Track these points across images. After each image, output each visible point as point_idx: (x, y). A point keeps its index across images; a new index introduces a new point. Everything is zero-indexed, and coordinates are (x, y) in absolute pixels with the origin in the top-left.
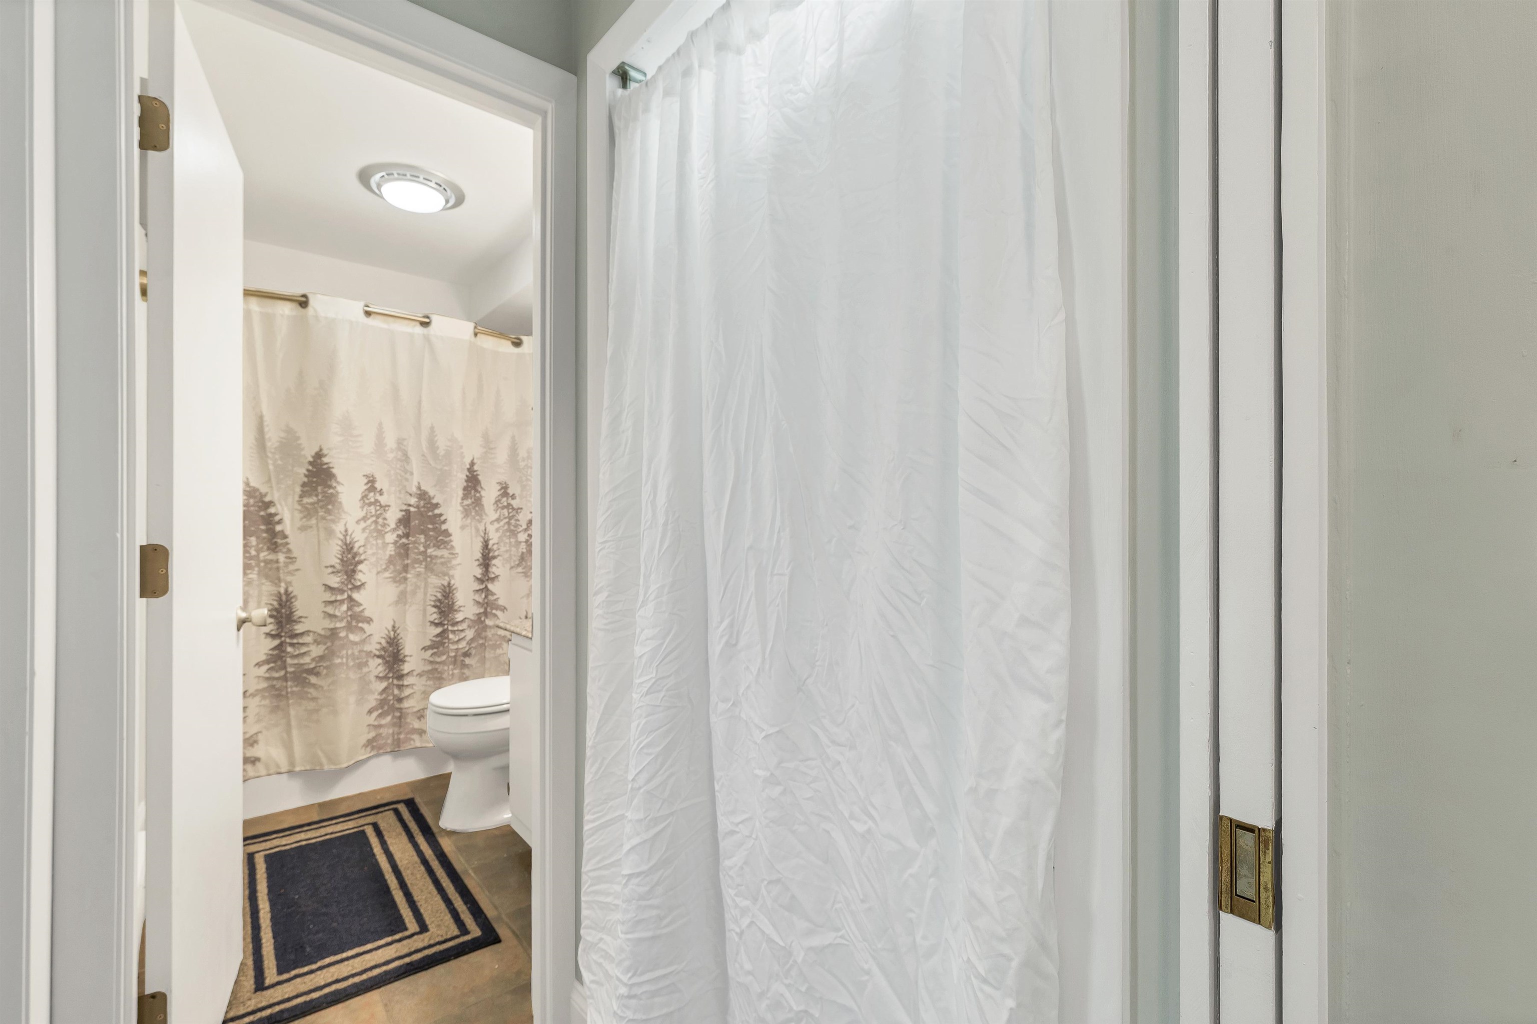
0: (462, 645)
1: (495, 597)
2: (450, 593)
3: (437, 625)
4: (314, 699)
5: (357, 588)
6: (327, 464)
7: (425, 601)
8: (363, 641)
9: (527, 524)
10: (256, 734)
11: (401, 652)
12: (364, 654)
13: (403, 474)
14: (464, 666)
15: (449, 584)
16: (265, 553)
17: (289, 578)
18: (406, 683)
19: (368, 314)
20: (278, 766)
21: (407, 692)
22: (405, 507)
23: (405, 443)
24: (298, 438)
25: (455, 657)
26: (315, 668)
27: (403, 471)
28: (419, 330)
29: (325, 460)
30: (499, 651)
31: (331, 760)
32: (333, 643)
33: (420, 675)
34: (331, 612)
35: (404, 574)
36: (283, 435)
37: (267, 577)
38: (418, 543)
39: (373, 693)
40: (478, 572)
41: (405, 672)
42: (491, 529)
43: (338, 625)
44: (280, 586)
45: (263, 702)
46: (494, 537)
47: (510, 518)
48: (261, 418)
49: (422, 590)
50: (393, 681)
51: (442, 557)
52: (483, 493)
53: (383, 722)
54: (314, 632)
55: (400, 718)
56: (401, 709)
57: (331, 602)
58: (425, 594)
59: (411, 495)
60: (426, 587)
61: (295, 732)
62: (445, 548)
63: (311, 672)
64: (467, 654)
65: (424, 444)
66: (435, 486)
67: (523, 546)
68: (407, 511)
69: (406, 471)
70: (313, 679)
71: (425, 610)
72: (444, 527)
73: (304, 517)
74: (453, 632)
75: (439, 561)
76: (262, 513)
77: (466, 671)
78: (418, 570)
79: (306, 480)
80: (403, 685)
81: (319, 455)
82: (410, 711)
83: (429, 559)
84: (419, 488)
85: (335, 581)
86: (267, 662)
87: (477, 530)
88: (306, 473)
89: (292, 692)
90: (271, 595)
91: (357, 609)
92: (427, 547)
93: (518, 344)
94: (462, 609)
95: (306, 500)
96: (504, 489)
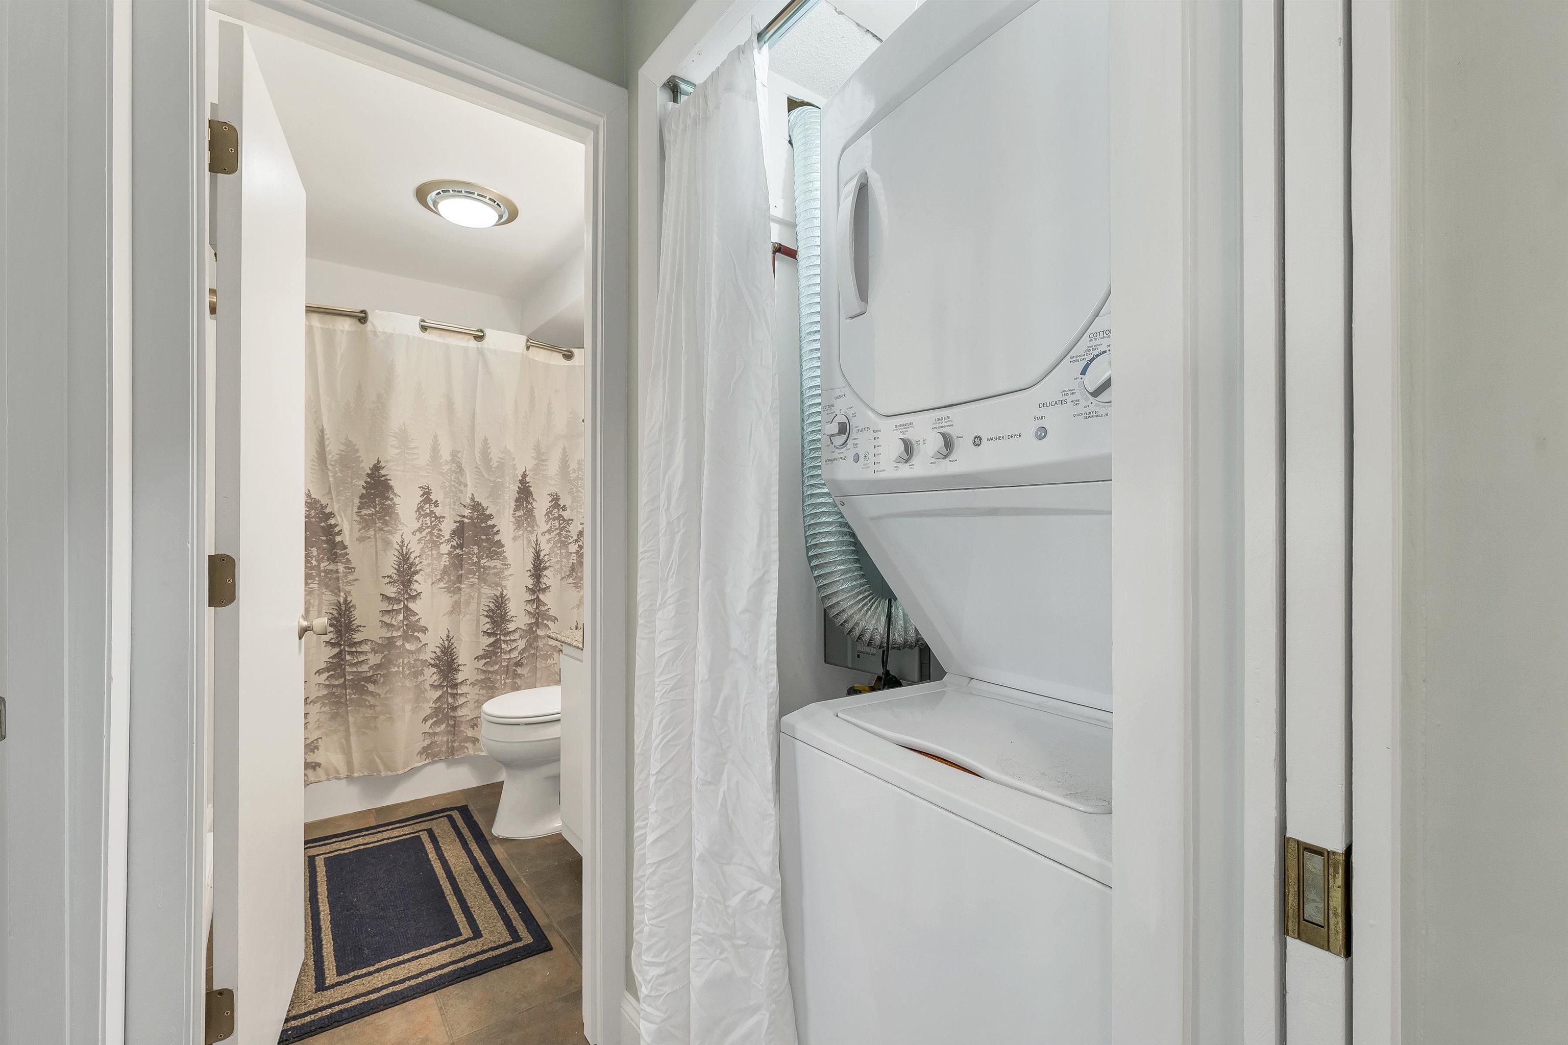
0: (515, 654)
1: (546, 608)
2: (502, 603)
3: (489, 635)
4: (372, 707)
5: (414, 598)
6: (384, 476)
7: (478, 611)
8: (419, 650)
9: (578, 535)
10: (316, 740)
11: (455, 661)
12: (419, 663)
13: (457, 485)
14: (516, 675)
15: (502, 594)
16: (326, 564)
17: (348, 588)
18: (459, 692)
19: (424, 328)
20: (338, 772)
21: (461, 700)
22: (459, 519)
23: (459, 456)
24: (357, 451)
25: (507, 666)
26: (372, 676)
27: (457, 483)
28: (473, 343)
29: (383, 472)
30: (550, 661)
31: (388, 768)
32: (390, 652)
33: (473, 684)
34: (388, 621)
35: (458, 585)
36: (342, 447)
37: (327, 586)
38: (472, 554)
39: (428, 702)
40: (530, 582)
41: (459, 681)
42: (543, 540)
43: (395, 634)
44: (340, 596)
45: (323, 709)
46: (545, 548)
47: (561, 529)
48: (322, 431)
49: (476, 600)
50: (447, 689)
51: (495, 567)
52: (534, 504)
53: (438, 730)
54: (372, 641)
55: (454, 726)
56: (455, 717)
57: (388, 612)
58: (479, 604)
59: (464, 506)
60: (479, 598)
61: (353, 739)
62: (498, 559)
63: (369, 680)
64: (519, 664)
65: (478, 456)
66: (488, 497)
67: (574, 556)
68: (462, 523)
69: (460, 483)
70: (371, 687)
71: (478, 621)
72: (496, 538)
73: (363, 528)
74: (506, 642)
75: (492, 572)
76: (322, 524)
77: (518, 681)
78: (472, 580)
79: (364, 491)
80: (457, 694)
81: (377, 468)
82: (463, 719)
83: (482, 570)
84: (473, 499)
85: (391, 591)
86: (327, 670)
87: (529, 541)
88: (365, 485)
89: (351, 699)
90: (331, 604)
91: (413, 619)
92: (480, 558)
93: (569, 356)
94: (514, 619)
95: (364, 512)
96: (555, 500)
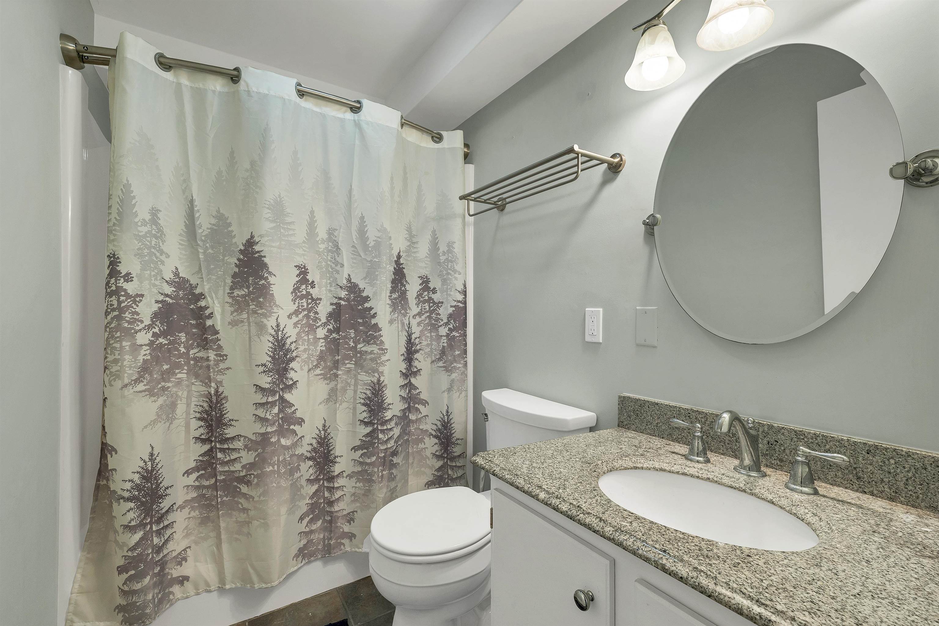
0: (391, 443)
1: (417, 391)
2: (379, 390)
3: (366, 424)
4: (245, 510)
5: (289, 388)
6: (258, 252)
7: (355, 399)
8: (295, 445)
9: (448, 318)
10: (185, 550)
11: (332, 452)
12: (295, 458)
13: (333, 266)
14: (393, 465)
15: (379, 380)
16: (195, 351)
17: (219, 378)
18: (336, 485)
19: (301, 94)
20: (208, 584)
21: (338, 494)
22: (335, 301)
23: (336, 234)
24: (230, 225)
25: (384, 457)
26: (246, 476)
27: (333, 263)
28: (349, 116)
29: (257, 248)
30: (421, 446)
31: (262, 579)
32: (264, 449)
33: (350, 476)
34: (262, 415)
35: (335, 371)
36: (214, 221)
37: (197, 376)
38: (348, 338)
39: (304, 498)
40: (403, 366)
41: (336, 473)
42: (414, 322)
43: (269, 429)
44: (210, 387)
45: (193, 514)
46: (416, 330)
47: (431, 312)
48: (192, 202)
49: (352, 387)
50: (323, 483)
51: (372, 352)
52: (408, 287)
53: (314, 527)
54: (245, 437)
55: (330, 522)
56: (332, 512)
57: (262, 405)
58: (355, 391)
59: (341, 287)
60: (356, 385)
61: (225, 547)
62: (375, 343)
63: (243, 480)
64: (395, 453)
65: (355, 234)
66: (365, 278)
67: (444, 340)
68: (338, 305)
69: (337, 263)
70: (244, 489)
71: (355, 409)
72: (373, 321)
73: (236, 311)
74: (383, 431)
75: (368, 357)
76: (192, 306)
77: (394, 471)
78: (348, 366)
79: (237, 270)
80: (333, 488)
81: (250, 243)
82: (340, 514)
83: (359, 355)
84: (349, 280)
85: (265, 381)
86: (196, 469)
87: (403, 324)
88: (237, 262)
89: (223, 502)
90: (201, 396)
91: (289, 411)
92: (356, 342)
93: (438, 138)
94: (390, 407)
95: (236, 292)
96: (425, 282)
